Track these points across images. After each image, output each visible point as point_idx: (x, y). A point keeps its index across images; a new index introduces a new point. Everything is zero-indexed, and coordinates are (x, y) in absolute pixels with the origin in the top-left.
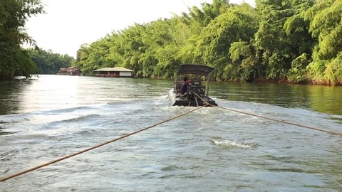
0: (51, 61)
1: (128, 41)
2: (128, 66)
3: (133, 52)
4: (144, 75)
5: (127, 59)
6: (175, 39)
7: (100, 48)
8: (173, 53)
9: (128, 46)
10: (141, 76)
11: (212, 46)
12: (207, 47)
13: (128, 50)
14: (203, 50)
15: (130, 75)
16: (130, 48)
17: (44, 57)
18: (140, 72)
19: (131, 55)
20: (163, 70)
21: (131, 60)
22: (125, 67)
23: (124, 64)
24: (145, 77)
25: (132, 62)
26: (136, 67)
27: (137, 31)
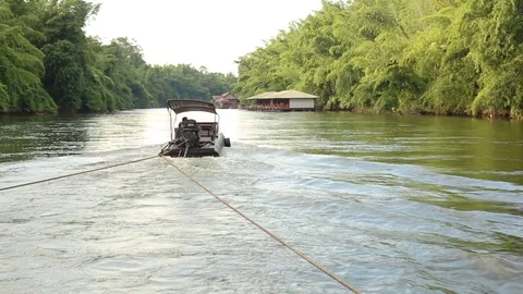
0: (204, 85)
1: (310, 37)
2: (310, 87)
3: (320, 59)
4: (341, 106)
5: (308, 73)
6: (402, 23)
7: (268, 57)
8: (395, 52)
9: (310, 48)
10: (335, 108)
11: (497, 19)
12: (481, 23)
13: (309, 56)
14: (469, 34)
15: (311, 105)
16: (312, 51)
17: (192, 78)
18: (333, 99)
19: (317, 66)
20: (373, 93)
21: (316, 76)
22: (305, 90)
23: (303, 84)
24: (345, 109)
25: (317, 80)
26: (327, 89)
27: (328, 16)
